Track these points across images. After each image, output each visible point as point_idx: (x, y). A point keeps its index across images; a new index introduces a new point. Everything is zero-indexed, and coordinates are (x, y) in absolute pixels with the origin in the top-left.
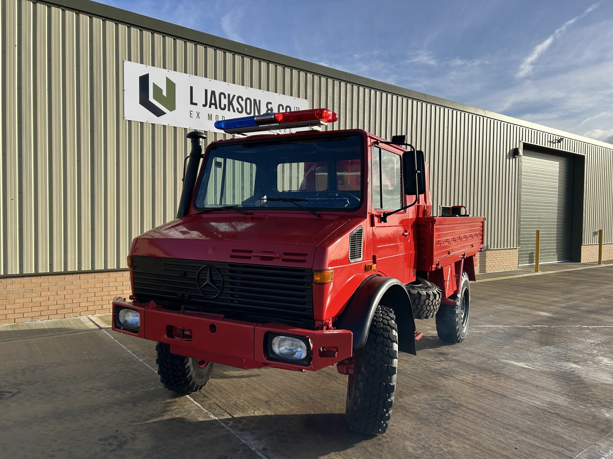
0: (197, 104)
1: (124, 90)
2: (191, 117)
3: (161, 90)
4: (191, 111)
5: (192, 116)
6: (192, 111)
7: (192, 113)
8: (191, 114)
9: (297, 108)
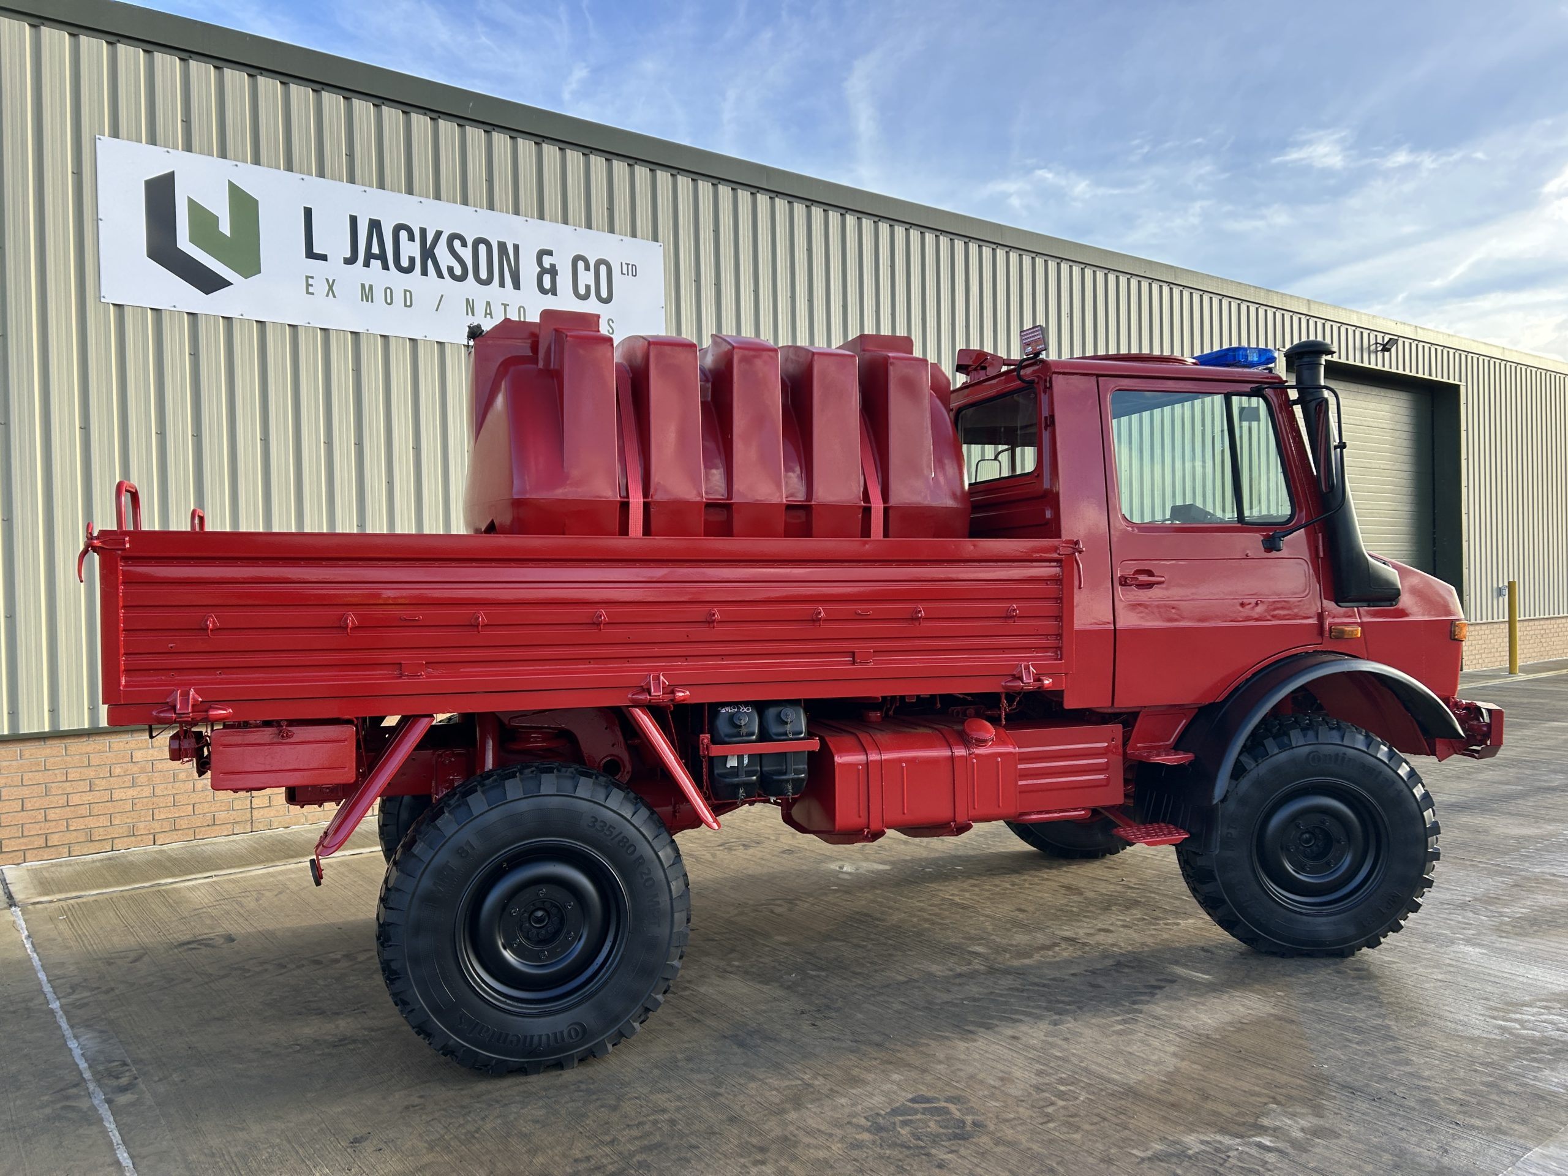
0: (326, 256)
1: (97, 220)
2: (308, 293)
3: (216, 219)
4: (307, 277)
5: (311, 290)
6: (312, 278)
7: (310, 281)
8: (308, 285)
9: (628, 265)
